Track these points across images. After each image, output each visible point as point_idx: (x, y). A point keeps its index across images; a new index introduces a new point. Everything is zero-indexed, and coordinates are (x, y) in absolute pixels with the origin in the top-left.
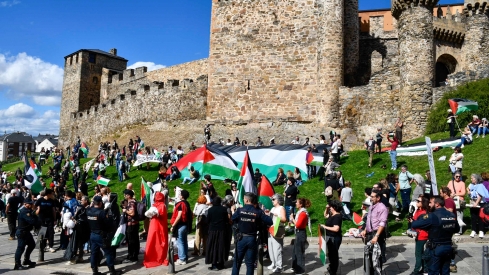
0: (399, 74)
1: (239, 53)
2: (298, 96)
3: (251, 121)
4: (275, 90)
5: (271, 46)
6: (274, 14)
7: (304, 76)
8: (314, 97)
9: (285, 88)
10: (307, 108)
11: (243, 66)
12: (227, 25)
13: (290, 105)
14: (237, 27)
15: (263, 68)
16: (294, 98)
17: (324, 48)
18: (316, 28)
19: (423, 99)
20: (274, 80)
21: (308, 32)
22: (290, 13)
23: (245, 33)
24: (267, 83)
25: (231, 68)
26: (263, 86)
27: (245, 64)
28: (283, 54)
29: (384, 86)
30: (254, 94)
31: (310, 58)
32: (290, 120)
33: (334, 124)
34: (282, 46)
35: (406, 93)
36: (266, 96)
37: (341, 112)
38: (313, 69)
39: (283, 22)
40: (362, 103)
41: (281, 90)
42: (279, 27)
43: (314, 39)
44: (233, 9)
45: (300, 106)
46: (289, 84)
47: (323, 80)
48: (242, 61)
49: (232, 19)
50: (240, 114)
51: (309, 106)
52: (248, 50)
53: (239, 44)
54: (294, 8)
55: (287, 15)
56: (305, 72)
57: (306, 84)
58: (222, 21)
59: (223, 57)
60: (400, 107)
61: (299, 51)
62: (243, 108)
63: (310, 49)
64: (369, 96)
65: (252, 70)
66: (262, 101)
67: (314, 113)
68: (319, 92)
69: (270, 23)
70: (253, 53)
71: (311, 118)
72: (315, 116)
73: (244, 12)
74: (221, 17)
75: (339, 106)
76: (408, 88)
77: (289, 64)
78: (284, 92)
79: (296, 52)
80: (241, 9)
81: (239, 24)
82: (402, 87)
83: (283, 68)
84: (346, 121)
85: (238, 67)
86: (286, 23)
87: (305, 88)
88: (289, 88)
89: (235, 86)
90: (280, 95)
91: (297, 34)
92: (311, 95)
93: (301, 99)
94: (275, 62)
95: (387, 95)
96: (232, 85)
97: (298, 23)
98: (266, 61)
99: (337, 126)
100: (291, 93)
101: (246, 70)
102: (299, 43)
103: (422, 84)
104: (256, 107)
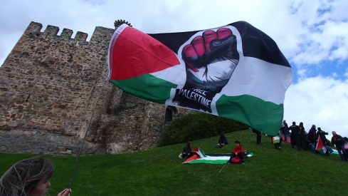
0: (143, 110)
1: (30, 73)
2: (68, 114)
3: (16, 128)
4: (51, 106)
5: (60, 75)
6: (71, 55)
7: (78, 101)
8: (81, 117)
9: (59, 107)
10: (73, 124)
11: (29, 83)
12: (30, 51)
13: (59, 120)
14: (37, 55)
15: (46, 88)
16: (64, 115)
17: (99, 85)
18: (97, 72)
19: (156, 128)
20: (52, 99)
21: (90, 73)
22: (82, 58)
23: (42, 61)
24: (46, 99)
25: (17, 82)
26: (41, 101)
27: (32, 82)
28: (67, 82)
29: (132, 117)
30: (30, 106)
31: (87, 90)
32: (54, 131)
33: (90, 139)
34: (68, 77)
35: (146, 123)
36: (40, 109)
37: (98, 131)
38: (86, 97)
39: (75, 62)
40: (115, 127)
41: (55, 107)
42: (71, 64)
43: (94, 79)
44: (39, 43)
45: (67, 122)
46: (64, 104)
47: (91, 106)
48: (30, 79)
49: (36, 48)
50: (8, 120)
51: (75, 124)
52: (40, 73)
53: (34, 66)
54: (86, 56)
55: (80, 59)
56: (80, 99)
57: (78, 107)
58: (26, 47)
59: (13, 72)
60: (140, 132)
61: (80, 84)
62: (13, 116)
63: (89, 84)
64: (121, 122)
65: (37, 87)
66: (35, 113)
67: (77, 129)
68: (86, 113)
69: (66, 60)
70: (43, 76)
71: (73, 132)
72: (77, 132)
73: (48, 47)
74: (26, 45)
75: (98, 126)
76: (148, 119)
77: (70, 90)
78: (57, 110)
79: (78, 84)
80: (46, 44)
81: (40, 53)
82: (144, 119)
83: (64, 92)
84: (100, 138)
85: (25, 82)
86: (77, 63)
87: (76, 109)
88: (63, 107)
89: (14, 97)
90: (53, 111)
91: (83, 72)
92: (79, 116)
93: (70, 117)
94: (58, 86)
95: (133, 123)
96: (12, 95)
97: (85, 66)
98: (51, 84)
99: (93, 141)
100: (63, 111)
101: (31, 86)
102: (82, 78)
103: (156, 118)
104: (26, 117)
